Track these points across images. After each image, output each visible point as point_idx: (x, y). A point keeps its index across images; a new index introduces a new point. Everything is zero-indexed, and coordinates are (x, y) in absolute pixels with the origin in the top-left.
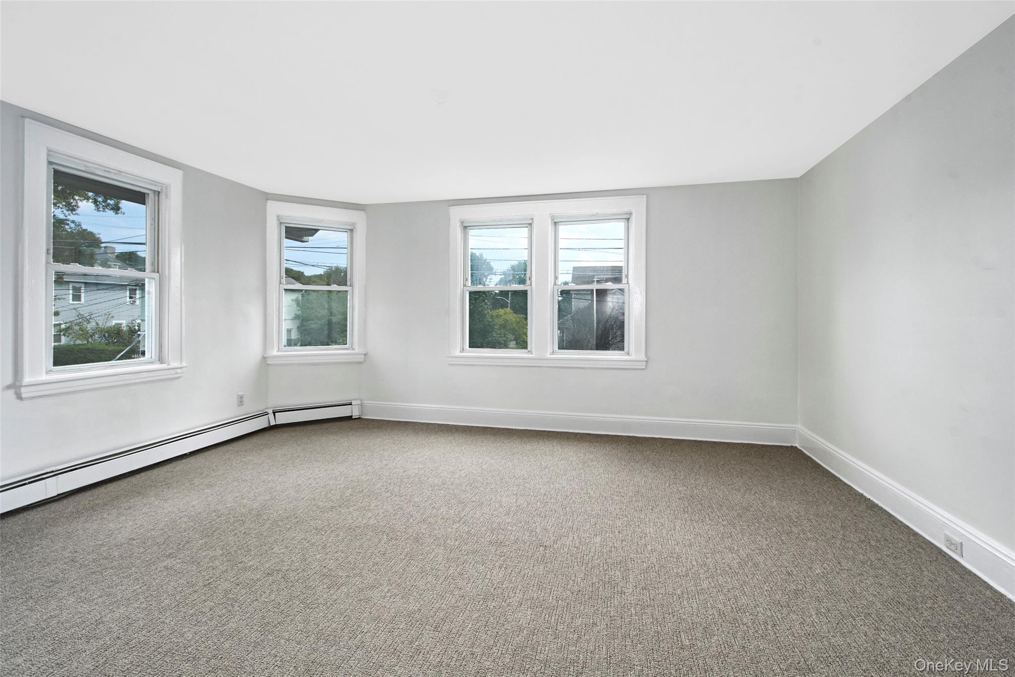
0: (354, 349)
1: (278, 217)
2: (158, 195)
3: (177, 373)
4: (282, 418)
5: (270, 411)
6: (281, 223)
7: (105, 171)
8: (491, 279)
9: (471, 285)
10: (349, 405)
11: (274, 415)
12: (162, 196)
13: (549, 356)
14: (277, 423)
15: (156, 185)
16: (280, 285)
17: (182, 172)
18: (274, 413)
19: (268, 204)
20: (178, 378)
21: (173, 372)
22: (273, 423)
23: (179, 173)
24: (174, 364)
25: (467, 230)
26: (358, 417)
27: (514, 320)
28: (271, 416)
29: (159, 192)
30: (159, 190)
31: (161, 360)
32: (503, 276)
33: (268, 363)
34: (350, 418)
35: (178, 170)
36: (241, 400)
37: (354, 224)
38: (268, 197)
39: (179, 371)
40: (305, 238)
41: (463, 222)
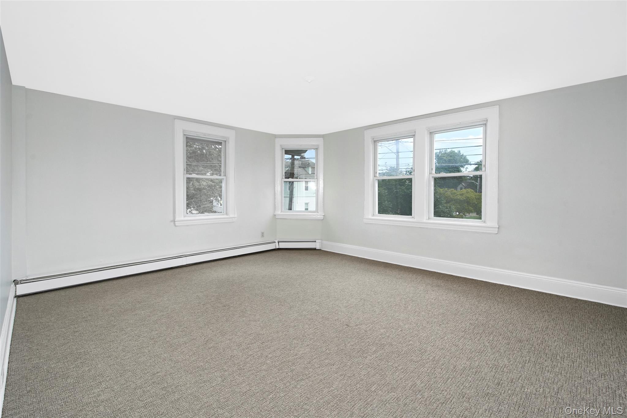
0: (318, 213)
1: (281, 145)
2: (226, 142)
3: (232, 220)
4: (283, 245)
5: (277, 241)
6: (282, 148)
7: (204, 135)
8: (467, 168)
9: (379, 176)
10: (315, 242)
11: (279, 243)
12: (227, 143)
13: (425, 221)
14: (280, 247)
15: (224, 138)
16: (282, 179)
17: (234, 131)
18: (278, 242)
19: (276, 140)
20: (233, 222)
21: (231, 219)
22: (277, 247)
23: (233, 132)
24: (231, 216)
25: (376, 143)
26: (319, 249)
27: (474, 197)
28: (277, 244)
29: (226, 141)
30: (226, 140)
31: (227, 214)
32: (477, 166)
33: (276, 217)
34: (315, 249)
35: (232, 130)
36: (263, 235)
37: (318, 146)
38: (275, 136)
39: (233, 219)
40: (302, 154)
41: (373, 139)
